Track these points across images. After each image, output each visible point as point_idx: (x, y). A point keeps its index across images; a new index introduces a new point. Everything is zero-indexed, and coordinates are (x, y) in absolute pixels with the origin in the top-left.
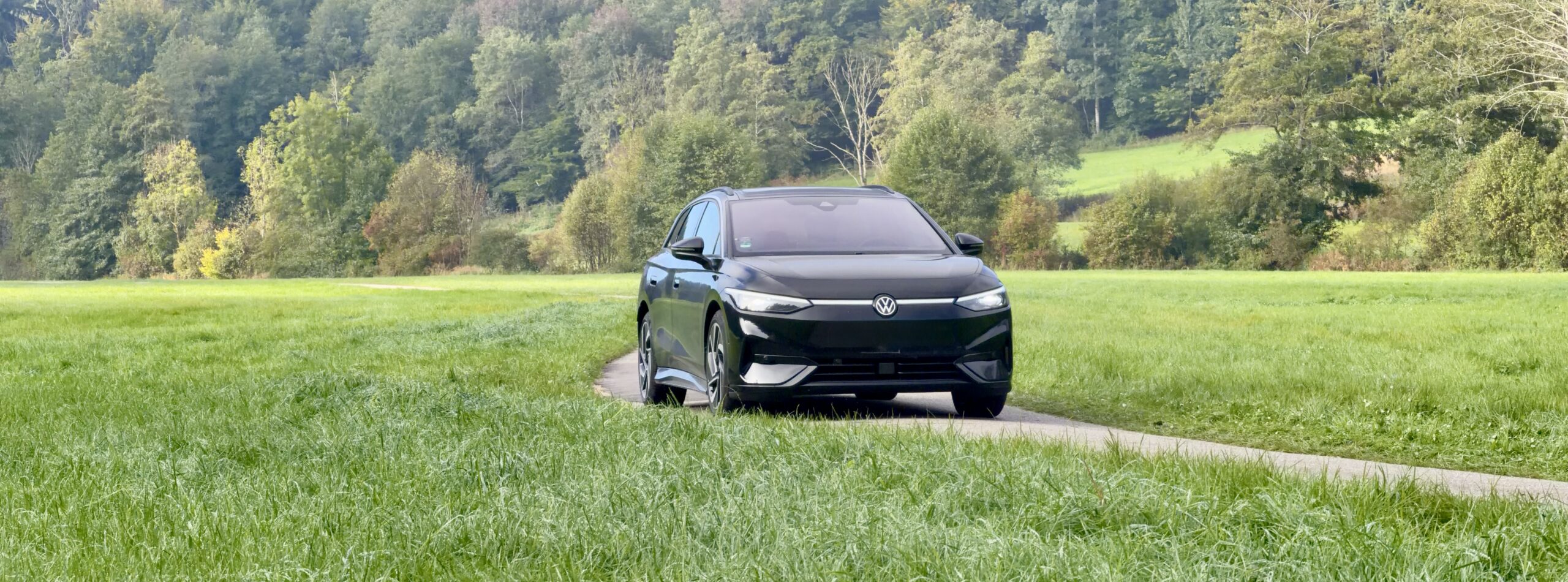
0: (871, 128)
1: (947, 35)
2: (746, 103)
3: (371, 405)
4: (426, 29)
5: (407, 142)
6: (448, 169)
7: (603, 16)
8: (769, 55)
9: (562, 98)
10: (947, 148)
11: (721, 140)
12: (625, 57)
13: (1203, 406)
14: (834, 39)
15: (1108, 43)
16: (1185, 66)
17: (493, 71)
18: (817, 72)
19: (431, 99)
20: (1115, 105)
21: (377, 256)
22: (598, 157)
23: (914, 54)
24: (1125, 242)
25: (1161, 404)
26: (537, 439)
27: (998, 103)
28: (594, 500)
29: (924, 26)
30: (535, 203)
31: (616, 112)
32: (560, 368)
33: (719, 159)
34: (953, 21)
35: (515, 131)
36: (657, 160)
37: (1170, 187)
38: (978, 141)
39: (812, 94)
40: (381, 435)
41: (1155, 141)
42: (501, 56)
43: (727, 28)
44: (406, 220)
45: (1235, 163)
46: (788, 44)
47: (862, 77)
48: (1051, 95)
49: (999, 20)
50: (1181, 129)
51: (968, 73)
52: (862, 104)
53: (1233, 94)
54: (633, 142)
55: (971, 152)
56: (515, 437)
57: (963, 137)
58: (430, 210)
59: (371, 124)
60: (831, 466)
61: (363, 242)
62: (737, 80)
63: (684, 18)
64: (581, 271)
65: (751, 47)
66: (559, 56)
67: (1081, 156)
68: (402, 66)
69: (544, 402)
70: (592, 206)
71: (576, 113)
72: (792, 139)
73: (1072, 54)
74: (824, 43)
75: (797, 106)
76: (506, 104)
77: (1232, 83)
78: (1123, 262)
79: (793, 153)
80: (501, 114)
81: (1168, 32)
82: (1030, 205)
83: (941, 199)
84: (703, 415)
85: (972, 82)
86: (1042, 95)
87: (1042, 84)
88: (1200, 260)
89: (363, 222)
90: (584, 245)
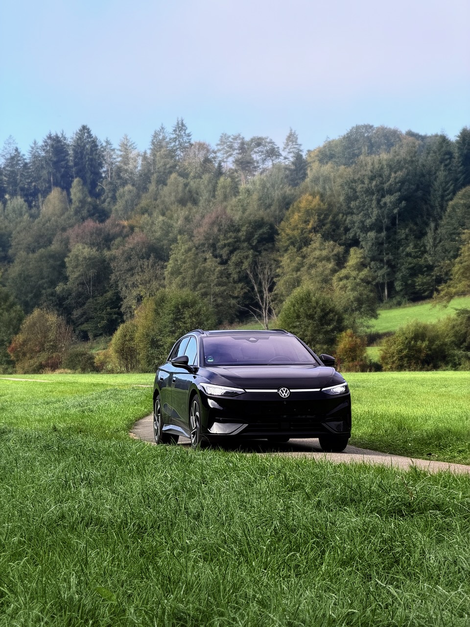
0: (270, 298)
1: (309, 250)
2: (206, 284)
3: (10, 444)
4: (41, 244)
5: (31, 303)
6: (52, 318)
7: (133, 239)
8: (218, 260)
9: (112, 281)
10: (309, 309)
11: (194, 303)
12: (145, 260)
13: (453, 445)
14: (251, 252)
15: (392, 252)
16: (431, 263)
17: (76, 266)
18: (243, 269)
19: (44, 281)
20: (395, 285)
21: (15, 363)
22: (131, 312)
23: (292, 259)
24: (401, 357)
25: (430, 444)
26: (101, 463)
27: (335, 284)
28: (133, 496)
29: (297, 245)
30: (97, 336)
31: (140, 289)
32: (111, 424)
33: (193, 314)
34: (312, 242)
35: (87, 298)
36: (161, 314)
37: (425, 328)
38: (325, 305)
39: (240, 280)
40: (16, 460)
41: (416, 303)
42: (81, 259)
43: (197, 245)
44: (30, 345)
45: (459, 315)
46: (228, 254)
47: (266, 271)
48: (362, 280)
49: (335, 241)
50: (430, 297)
51: (320, 269)
52: (266, 286)
53: (458, 278)
54: (149, 305)
55: (323, 310)
56: (89, 462)
57: (317, 303)
58: (43, 339)
59: (12, 293)
60: (261, 478)
61: (8, 356)
62: (202, 273)
63: (175, 240)
64: (121, 372)
65: (209, 255)
66: (111, 259)
67: (378, 312)
68: (28, 263)
69: (104, 442)
70: (127, 338)
71: (119, 289)
72: (230, 304)
73: (373, 259)
74: (246, 254)
75: (233, 286)
76: (83, 284)
77: (457, 273)
78: (400, 368)
79: (230, 311)
80: (80, 289)
81: (422, 246)
82: (352, 338)
83: (306, 336)
84: (190, 449)
85: (322, 274)
86: (358, 280)
87: (358, 275)
88: (441, 366)
89: (7, 345)
90: (123, 358)
